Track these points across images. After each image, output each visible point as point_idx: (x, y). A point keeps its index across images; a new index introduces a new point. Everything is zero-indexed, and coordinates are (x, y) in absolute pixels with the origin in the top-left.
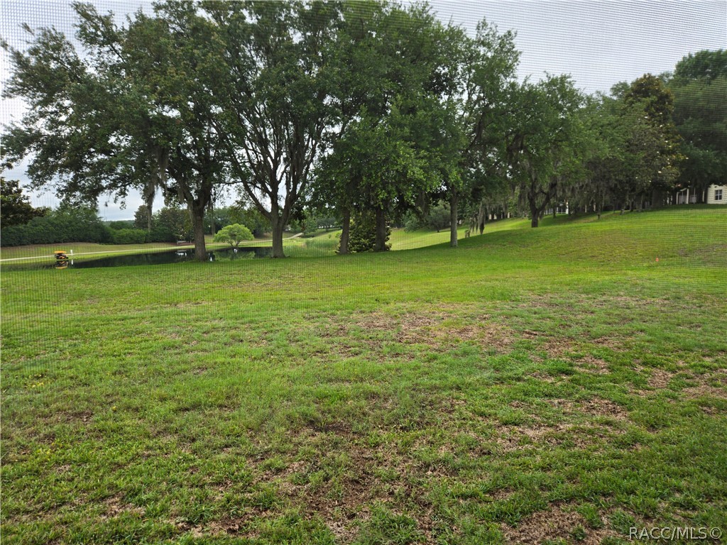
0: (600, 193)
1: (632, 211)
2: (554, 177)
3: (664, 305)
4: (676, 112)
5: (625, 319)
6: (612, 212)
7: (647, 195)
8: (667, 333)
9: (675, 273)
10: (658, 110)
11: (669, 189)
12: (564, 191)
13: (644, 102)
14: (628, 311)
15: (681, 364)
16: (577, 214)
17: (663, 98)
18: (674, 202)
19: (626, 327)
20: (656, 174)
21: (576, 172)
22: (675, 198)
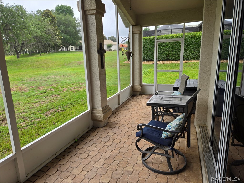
0: (39, 47)
1: (50, 53)
2: (23, 41)
3: (63, 77)
4: (57, 23)
5: (55, 81)
6: (44, 53)
7: (53, 48)
8: (65, 82)
9: (65, 69)
10: (52, 22)
11: (59, 46)
12: (27, 46)
13: (48, 19)
14: (55, 79)
15: (68, 87)
16: (32, 54)
17: (53, 18)
18: (61, 50)
19: (56, 82)
20: (55, 42)
21: (30, 39)
22: (61, 49)
